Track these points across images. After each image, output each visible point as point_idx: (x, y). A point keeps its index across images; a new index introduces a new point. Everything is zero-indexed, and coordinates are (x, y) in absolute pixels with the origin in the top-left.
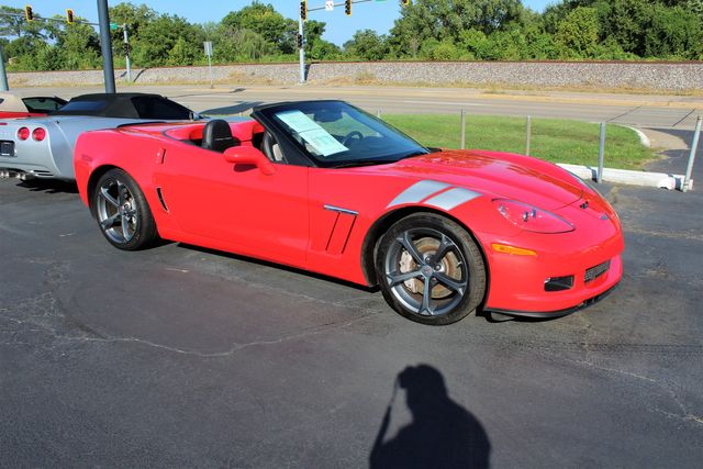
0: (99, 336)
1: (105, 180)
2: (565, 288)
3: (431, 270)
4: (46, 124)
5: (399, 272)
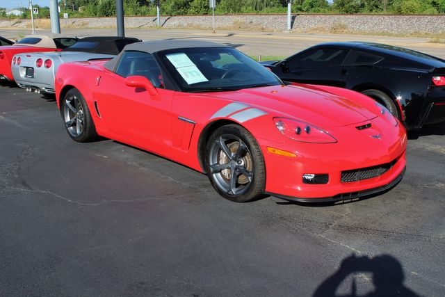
0: (30, 188)
2: (324, 183)
3: (235, 164)
4: (52, 56)
5: (218, 163)
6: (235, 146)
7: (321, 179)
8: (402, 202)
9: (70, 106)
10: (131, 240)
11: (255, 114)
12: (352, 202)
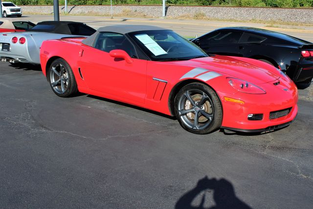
1: (55, 63)
2: (260, 120)
3: (198, 109)
4: (26, 35)
5: (184, 109)
6: (198, 97)
7: (257, 117)
8: (300, 131)
9: (56, 71)
12: (270, 132)
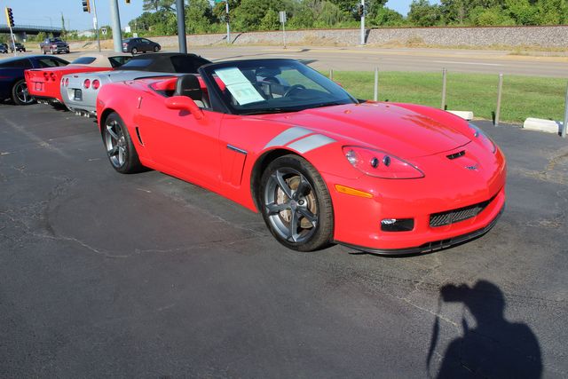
0: (54, 234)
1: (109, 120)
2: (408, 230)
3: (296, 204)
4: (100, 76)
5: (276, 203)
6: (296, 181)
7: (403, 225)
8: (503, 247)
9: (112, 133)
10: (160, 309)
11: (319, 141)
12: (442, 249)
